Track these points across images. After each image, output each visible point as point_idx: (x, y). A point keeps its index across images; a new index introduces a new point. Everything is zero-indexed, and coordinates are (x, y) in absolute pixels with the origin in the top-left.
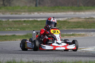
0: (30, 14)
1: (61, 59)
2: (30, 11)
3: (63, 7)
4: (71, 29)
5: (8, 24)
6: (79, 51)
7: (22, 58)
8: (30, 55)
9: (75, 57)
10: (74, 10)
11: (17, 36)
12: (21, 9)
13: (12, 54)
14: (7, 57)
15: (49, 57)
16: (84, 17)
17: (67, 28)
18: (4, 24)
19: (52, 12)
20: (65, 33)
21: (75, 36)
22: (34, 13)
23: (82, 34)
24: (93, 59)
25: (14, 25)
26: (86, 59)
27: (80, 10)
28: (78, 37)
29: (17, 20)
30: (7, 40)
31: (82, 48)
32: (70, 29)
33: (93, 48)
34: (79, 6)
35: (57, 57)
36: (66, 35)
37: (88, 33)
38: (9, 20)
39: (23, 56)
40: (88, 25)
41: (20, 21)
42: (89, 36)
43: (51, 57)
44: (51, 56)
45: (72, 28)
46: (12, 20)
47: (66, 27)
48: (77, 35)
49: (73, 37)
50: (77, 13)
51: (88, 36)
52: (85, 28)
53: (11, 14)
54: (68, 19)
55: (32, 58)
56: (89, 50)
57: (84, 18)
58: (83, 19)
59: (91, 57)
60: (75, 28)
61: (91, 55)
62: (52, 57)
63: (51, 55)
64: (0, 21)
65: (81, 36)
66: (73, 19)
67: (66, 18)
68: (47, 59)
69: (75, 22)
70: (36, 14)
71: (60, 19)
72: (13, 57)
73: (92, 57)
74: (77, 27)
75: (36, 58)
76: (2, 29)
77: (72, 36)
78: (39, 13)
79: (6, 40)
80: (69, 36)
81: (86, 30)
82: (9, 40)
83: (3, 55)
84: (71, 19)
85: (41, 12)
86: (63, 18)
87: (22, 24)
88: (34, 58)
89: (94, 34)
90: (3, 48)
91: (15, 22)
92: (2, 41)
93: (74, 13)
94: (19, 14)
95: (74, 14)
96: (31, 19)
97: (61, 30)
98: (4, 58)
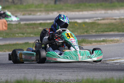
0: (48, 14)
1: (88, 74)
2: (47, 11)
3: (90, 4)
4: (102, 33)
5: (20, 28)
6: (111, 63)
7: (37, 74)
8: (47, 70)
10: (106, 8)
12: (36, 7)
13: (24, 69)
16: (119, 16)
17: (96, 32)
18: (14, 28)
19: (76, 11)
20: (93, 38)
21: (107, 42)
22: (52, 13)
23: (115, 40)
25: (27, 30)
26: (120, 75)
27: (113, 7)
28: (111, 44)
29: (31, 22)
31: (116, 58)
32: (100, 33)
34: (111, 2)
35: (83, 72)
36: (95, 42)
39: (38, 72)
40: (123, 27)
41: (35, 24)
43: (74, 73)
45: (102, 32)
46: (25, 22)
47: (94, 31)
48: (109, 41)
49: (104, 44)
50: (110, 12)
52: (120, 31)
53: (23, 15)
54: (97, 20)
55: (49, 74)
57: (118, 18)
58: (118, 20)
60: (107, 31)
62: (76, 73)
63: (74, 70)
65: (115, 43)
66: (103, 19)
68: (69, 74)
69: (106, 24)
70: (55, 14)
71: (87, 20)
72: (25, 74)
74: (108, 30)
75: (55, 74)
76: (12, 35)
77: (102, 43)
78: (59, 13)
80: (99, 43)
81: (121, 34)
83: (12, 70)
84: (101, 20)
85: (62, 11)
86: (91, 19)
87: (37, 27)
88: (52, 74)
91: (28, 25)
93: (106, 12)
94: (34, 15)
95: (105, 13)
96: (49, 21)
97: (88, 35)
98: (14, 75)
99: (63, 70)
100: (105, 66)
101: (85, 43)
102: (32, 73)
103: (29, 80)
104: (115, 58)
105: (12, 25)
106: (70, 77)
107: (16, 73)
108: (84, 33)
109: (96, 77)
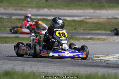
0: (39, 10)
1: (74, 69)
2: (39, 7)
3: (80, 3)
4: (89, 32)
5: (11, 22)
7: (25, 66)
8: (35, 63)
9: (92, 67)
10: (94, 8)
11: (20, 37)
12: (28, 3)
13: (13, 61)
14: (6, 65)
15: (59, 67)
16: (107, 16)
17: (84, 30)
18: (6, 22)
19: (66, 9)
20: (81, 36)
21: (94, 40)
22: (43, 10)
23: (102, 39)
24: (114, 70)
25: (18, 24)
27: (101, 7)
28: (97, 42)
29: (22, 17)
30: (8, 42)
32: (88, 31)
33: (115, 57)
35: (69, 66)
36: (83, 39)
37: (110, 37)
38: (11, 17)
39: (26, 64)
40: (110, 27)
42: (112, 41)
43: (61, 67)
44: (61, 65)
45: (90, 30)
46: (16, 17)
47: (82, 29)
48: (95, 39)
49: (91, 42)
50: (98, 11)
51: (110, 41)
52: (107, 31)
53: (15, 10)
54: (85, 19)
55: (37, 67)
56: (109, 59)
57: (106, 17)
58: (105, 20)
59: (111, 68)
60: (94, 30)
61: (111, 65)
62: (62, 67)
64: (1, 18)
65: (101, 41)
66: (91, 18)
67: (83, 17)
68: (56, 68)
69: (94, 23)
70: (46, 11)
71: (76, 18)
72: (13, 65)
73: (113, 69)
74: (96, 29)
75: (43, 67)
76: (3, 28)
77: (89, 41)
78: (49, 10)
79: (6, 42)
80: (86, 40)
81: (107, 33)
82: (10, 42)
83: (2, 62)
84: (89, 19)
85: (52, 9)
86: (80, 18)
88: (39, 67)
89: (117, 38)
90: (2, 53)
92: (1, 43)
93: (94, 11)
94: (25, 10)
95: (93, 13)
96: (39, 17)
97: (77, 32)
98: (3, 66)
99: (51, 64)
100: (91, 62)
101: (72, 40)
102: (21, 65)
103: (17, 71)
104: (100, 55)
105: (4, 19)
106: (57, 71)
107: (5, 65)
108: (72, 30)
109: (81, 72)
